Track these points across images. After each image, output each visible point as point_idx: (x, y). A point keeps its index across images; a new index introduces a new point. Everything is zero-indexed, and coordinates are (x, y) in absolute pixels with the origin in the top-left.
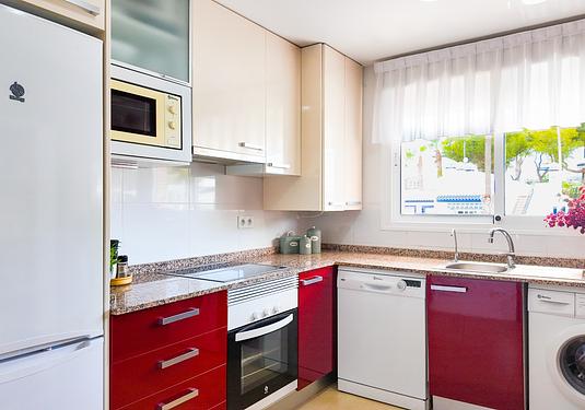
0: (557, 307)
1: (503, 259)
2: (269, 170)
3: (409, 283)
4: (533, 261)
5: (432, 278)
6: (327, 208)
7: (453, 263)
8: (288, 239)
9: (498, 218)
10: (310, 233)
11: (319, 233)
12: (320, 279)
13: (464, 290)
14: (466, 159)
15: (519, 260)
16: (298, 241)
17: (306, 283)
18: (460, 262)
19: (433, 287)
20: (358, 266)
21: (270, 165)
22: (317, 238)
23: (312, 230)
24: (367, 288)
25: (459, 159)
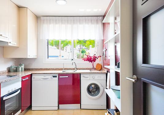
0: (86, 78)
1: (74, 69)
2: (9, 44)
3: (54, 77)
4: (80, 69)
5: (60, 75)
6: (28, 57)
7: (63, 71)
8: (13, 67)
9: (73, 60)
10: (21, 65)
11: (24, 65)
12: (28, 78)
13: (67, 77)
14: (54, 46)
15: (77, 69)
16: (17, 68)
17: (24, 80)
18: (65, 70)
19: (60, 77)
20: (39, 74)
21: (10, 43)
22: (23, 67)
23: (21, 64)
24: (42, 80)
25: (53, 46)
